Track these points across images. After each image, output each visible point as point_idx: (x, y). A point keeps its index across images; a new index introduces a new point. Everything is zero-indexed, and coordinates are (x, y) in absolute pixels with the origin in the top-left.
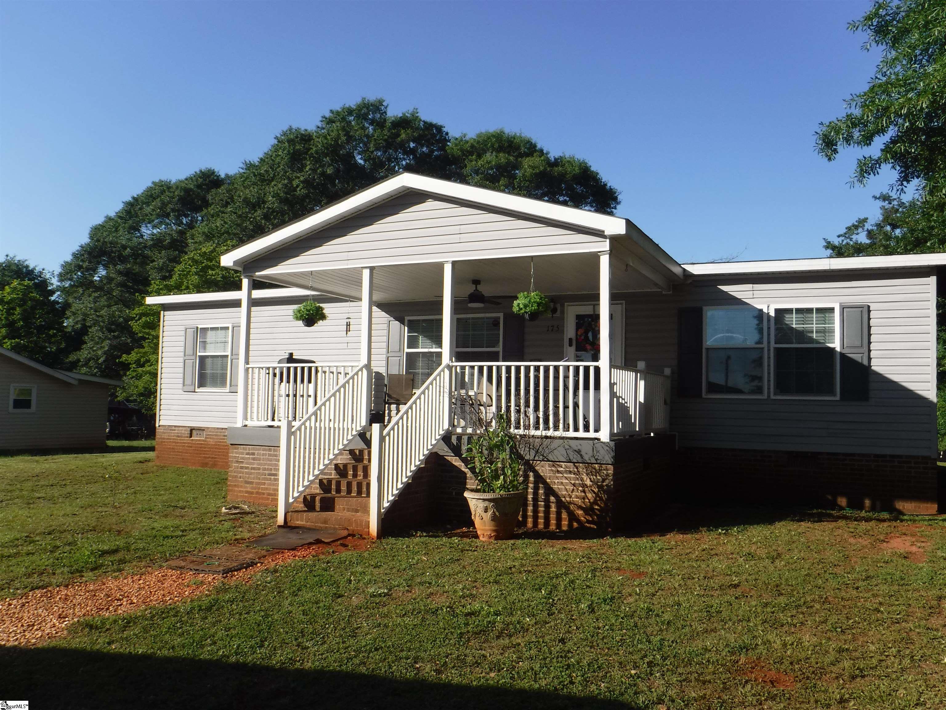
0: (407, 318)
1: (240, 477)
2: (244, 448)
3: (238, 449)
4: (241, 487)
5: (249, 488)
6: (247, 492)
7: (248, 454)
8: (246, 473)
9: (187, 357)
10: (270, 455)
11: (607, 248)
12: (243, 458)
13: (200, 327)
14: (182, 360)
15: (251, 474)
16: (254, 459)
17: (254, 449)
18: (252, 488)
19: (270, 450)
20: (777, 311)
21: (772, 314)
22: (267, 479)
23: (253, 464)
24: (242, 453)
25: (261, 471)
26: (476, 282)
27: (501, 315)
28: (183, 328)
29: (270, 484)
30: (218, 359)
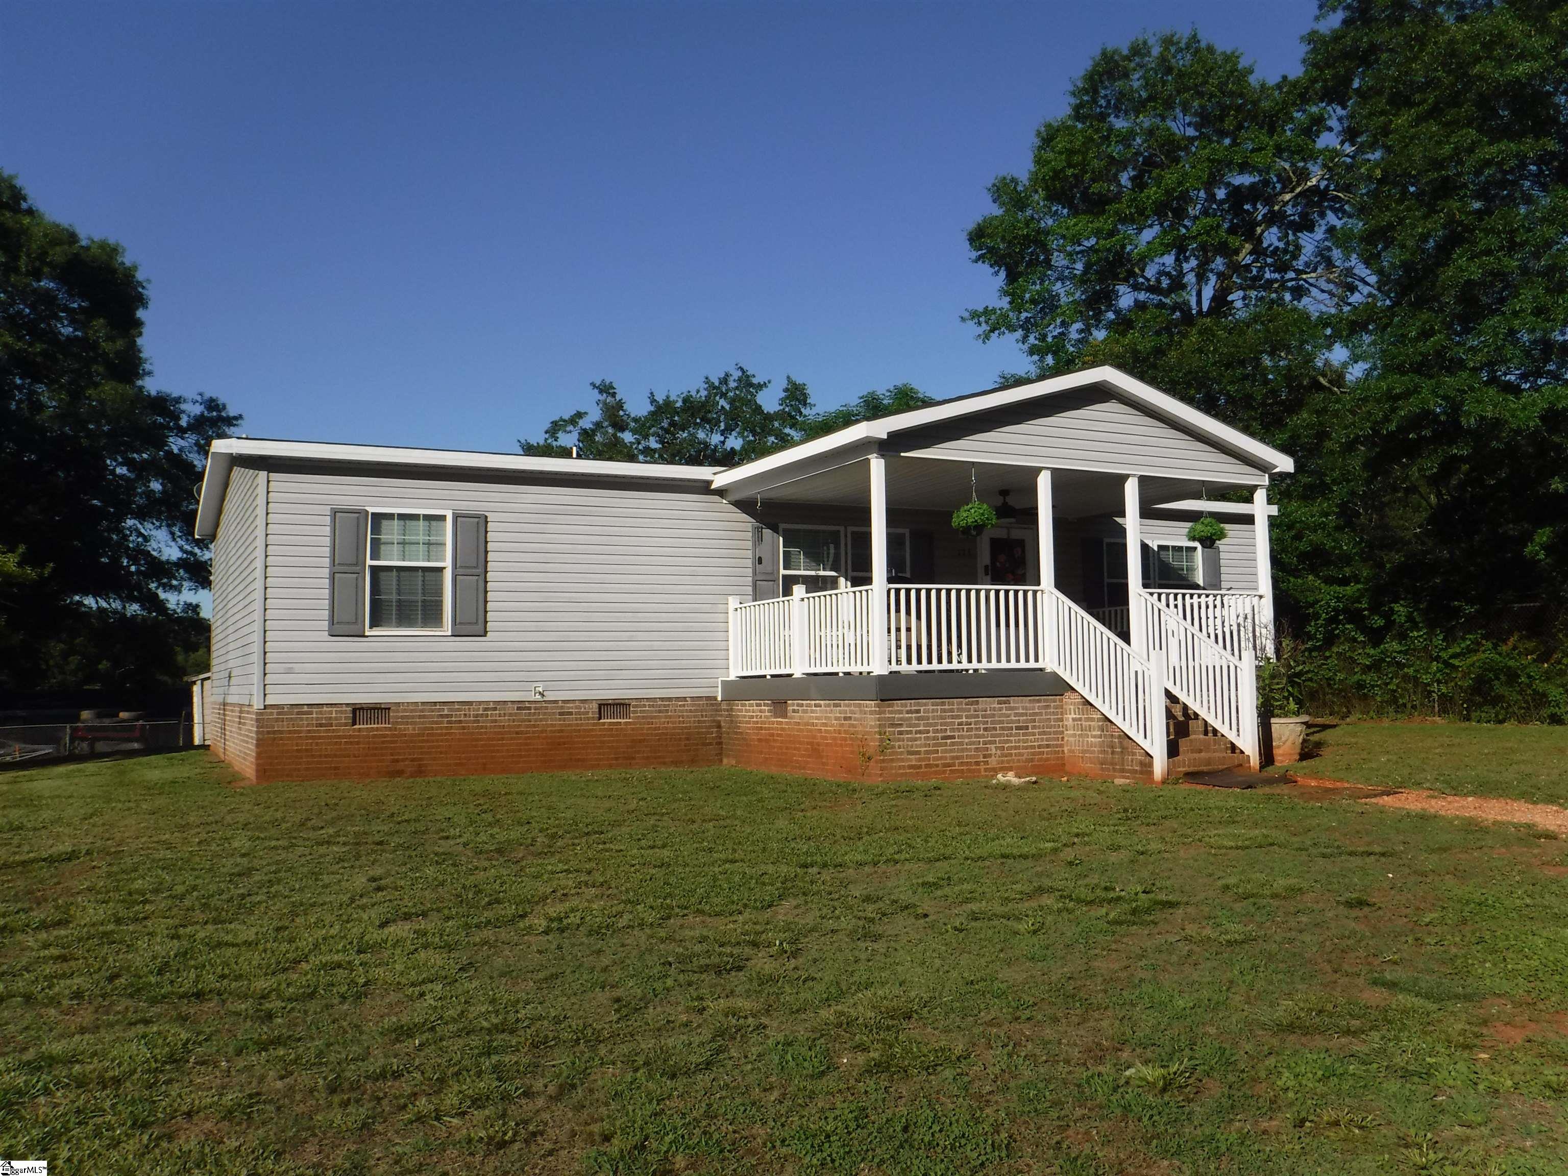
0: (782, 526)
1: (899, 747)
2: (902, 705)
3: (892, 706)
4: (902, 760)
5: (913, 760)
6: (911, 767)
7: (908, 712)
8: (909, 740)
9: (338, 568)
10: (944, 711)
11: (1267, 483)
12: (901, 719)
13: (371, 510)
14: (326, 572)
15: (916, 739)
16: (918, 719)
17: (919, 704)
18: (920, 760)
19: (943, 704)
20: (1159, 546)
21: (1156, 549)
22: (941, 745)
23: (918, 725)
24: (900, 712)
25: (931, 734)
26: (1004, 493)
27: (906, 532)
28: (327, 510)
29: (946, 751)
30: (414, 574)
